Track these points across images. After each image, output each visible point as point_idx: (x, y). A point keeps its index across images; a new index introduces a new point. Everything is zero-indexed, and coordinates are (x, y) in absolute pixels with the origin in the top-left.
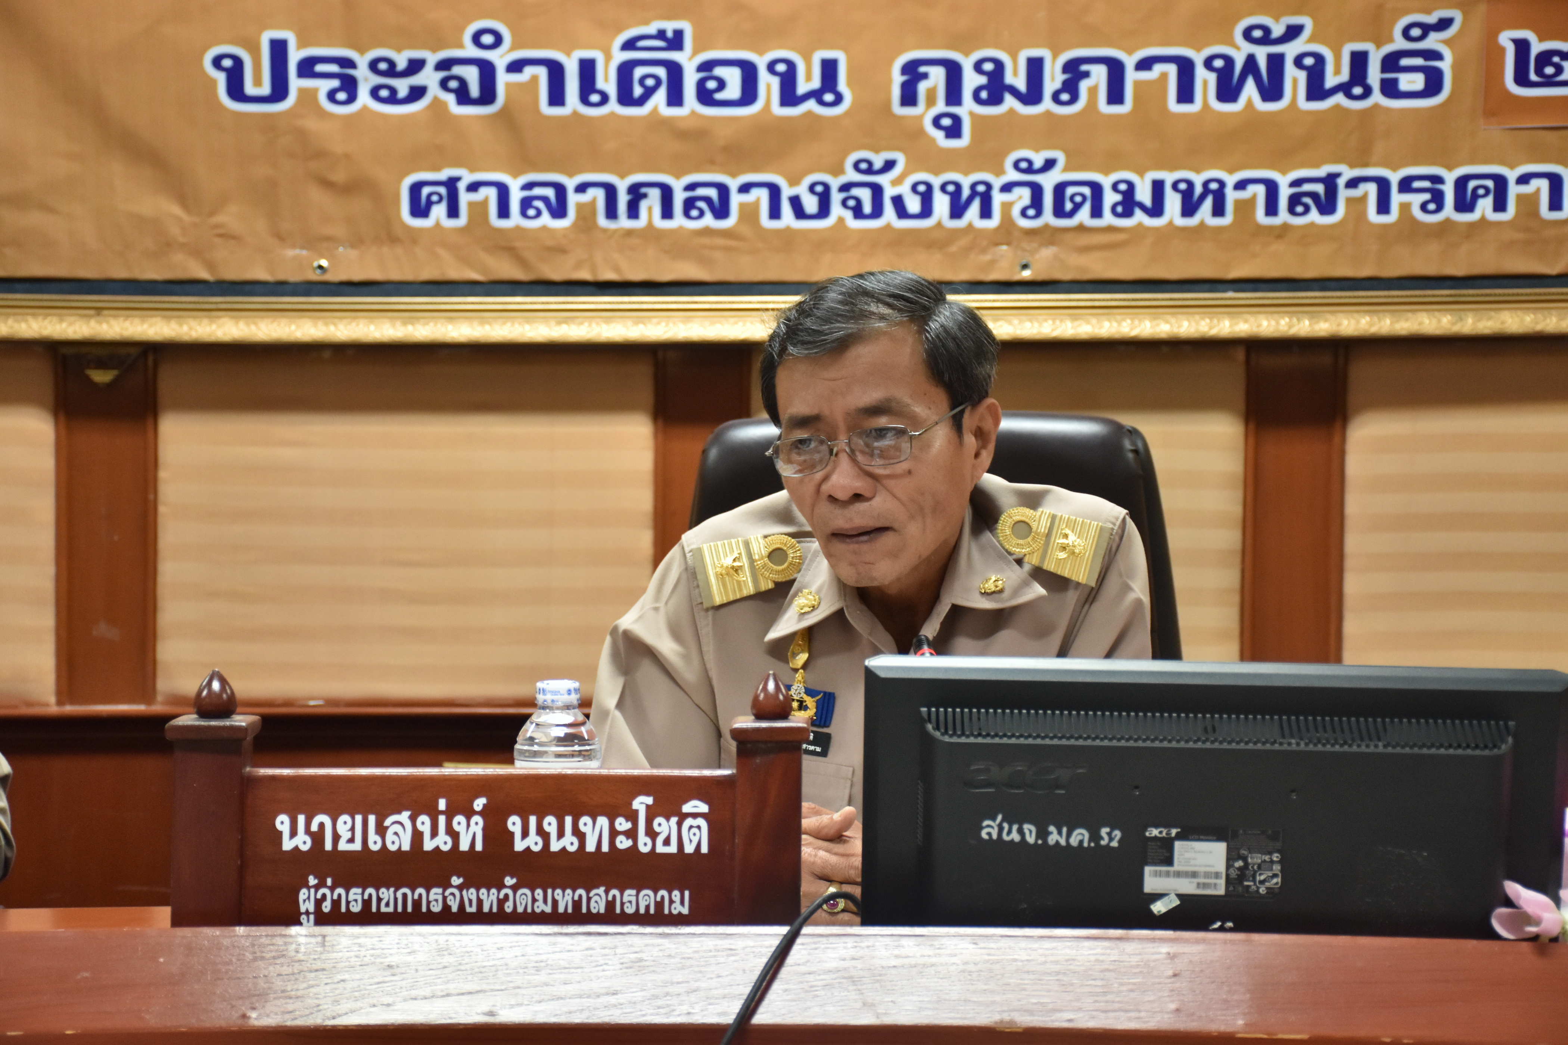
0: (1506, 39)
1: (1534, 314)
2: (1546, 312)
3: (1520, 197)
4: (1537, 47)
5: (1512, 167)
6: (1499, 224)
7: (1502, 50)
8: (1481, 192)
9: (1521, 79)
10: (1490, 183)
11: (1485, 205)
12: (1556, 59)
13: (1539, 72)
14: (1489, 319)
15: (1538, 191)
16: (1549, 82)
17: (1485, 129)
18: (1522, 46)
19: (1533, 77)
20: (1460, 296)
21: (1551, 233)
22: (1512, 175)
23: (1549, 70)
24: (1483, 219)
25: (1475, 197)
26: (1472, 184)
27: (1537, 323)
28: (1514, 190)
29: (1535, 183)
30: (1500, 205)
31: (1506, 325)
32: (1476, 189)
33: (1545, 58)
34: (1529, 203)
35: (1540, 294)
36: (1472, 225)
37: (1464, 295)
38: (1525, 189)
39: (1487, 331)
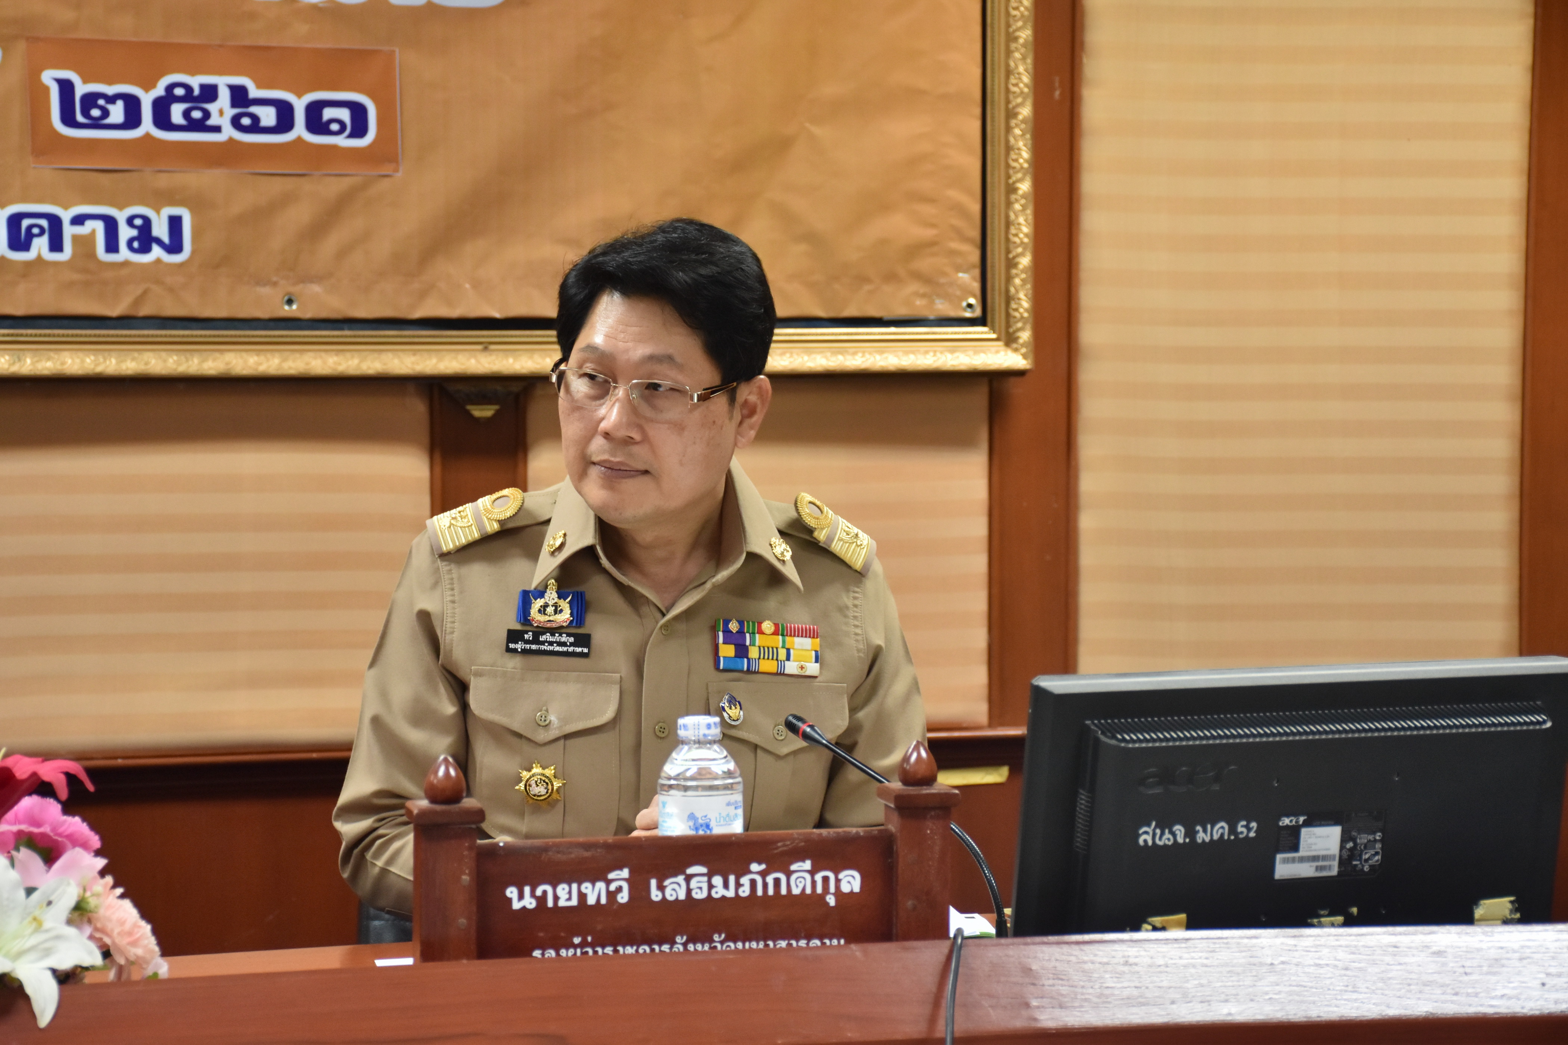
0: (49, 77)
1: (94, 355)
2: (106, 354)
3: (76, 238)
4: (81, 89)
5: (66, 207)
6: (56, 264)
7: (46, 89)
8: (36, 231)
9: (68, 119)
10: (44, 223)
11: (41, 245)
12: (101, 102)
13: (86, 113)
14: (49, 359)
15: (93, 232)
16: (96, 124)
17: (34, 168)
18: (66, 87)
19: (80, 118)
20: (17, 335)
21: (109, 275)
22: (66, 216)
23: (96, 113)
24: (39, 258)
25: (30, 236)
26: (26, 223)
27: (97, 365)
28: (69, 231)
29: (90, 225)
30: (56, 245)
31: (65, 367)
32: (30, 227)
33: (90, 100)
34: (84, 244)
35: (99, 336)
36: (28, 264)
37: (22, 335)
38: (79, 230)
39: (46, 372)
